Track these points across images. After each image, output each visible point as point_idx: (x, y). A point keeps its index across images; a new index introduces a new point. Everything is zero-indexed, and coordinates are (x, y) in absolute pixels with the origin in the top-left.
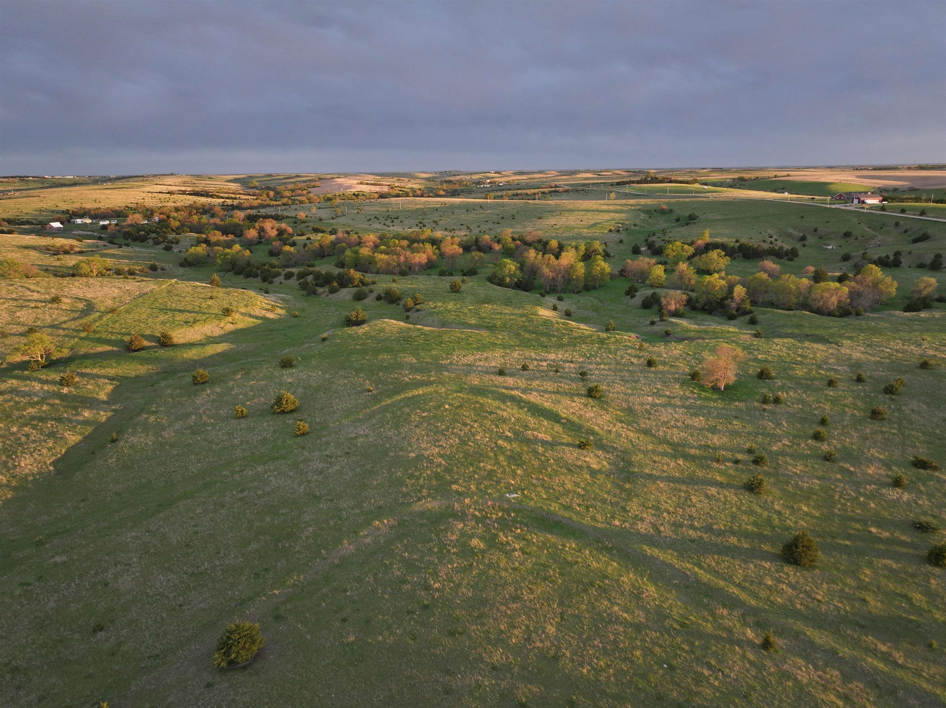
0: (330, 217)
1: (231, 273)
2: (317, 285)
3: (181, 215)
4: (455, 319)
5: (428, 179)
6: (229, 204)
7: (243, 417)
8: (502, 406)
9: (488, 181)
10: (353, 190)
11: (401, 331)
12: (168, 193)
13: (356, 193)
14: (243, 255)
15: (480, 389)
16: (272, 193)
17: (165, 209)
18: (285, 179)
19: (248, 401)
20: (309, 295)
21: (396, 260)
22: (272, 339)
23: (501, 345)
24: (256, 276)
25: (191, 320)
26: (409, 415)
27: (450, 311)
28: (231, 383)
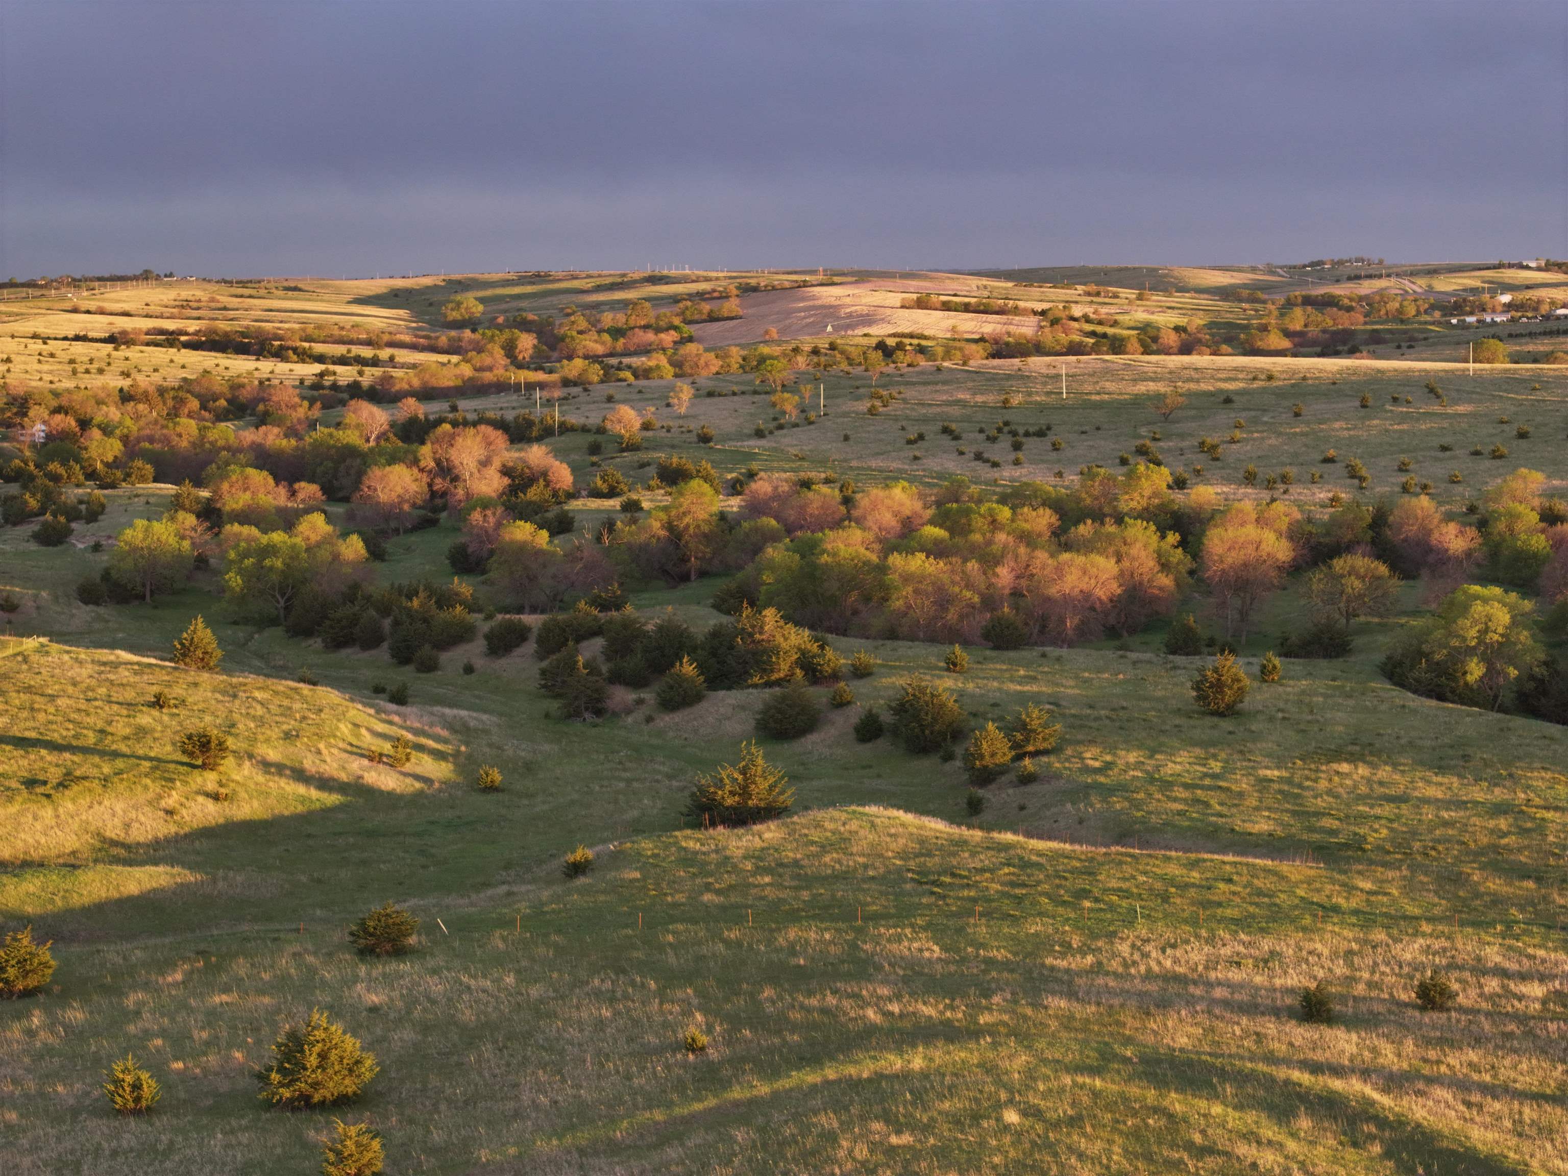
0: (749, 429)
1: (279, 631)
2: (617, 678)
3: (137, 417)
4: (1180, 813)
5: (1225, 293)
6: (343, 382)
7: (137, 1113)
8: (1269, 1131)
9: (1506, 298)
10: (878, 331)
11: (925, 847)
12: (111, 339)
13: (891, 342)
14: (336, 557)
15: (1190, 1064)
16: (527, 343)
17: (78, 397)
18: (598, 289)
19: (177, 1059)
20: (572, 714)
21: (980, 581)
22: (364, 863)
23: (1356, 912)
24: (372, 641)
25: (54, 775)
26: (831, 1138)
27: (1166, 785)
28: (132, 1000)
